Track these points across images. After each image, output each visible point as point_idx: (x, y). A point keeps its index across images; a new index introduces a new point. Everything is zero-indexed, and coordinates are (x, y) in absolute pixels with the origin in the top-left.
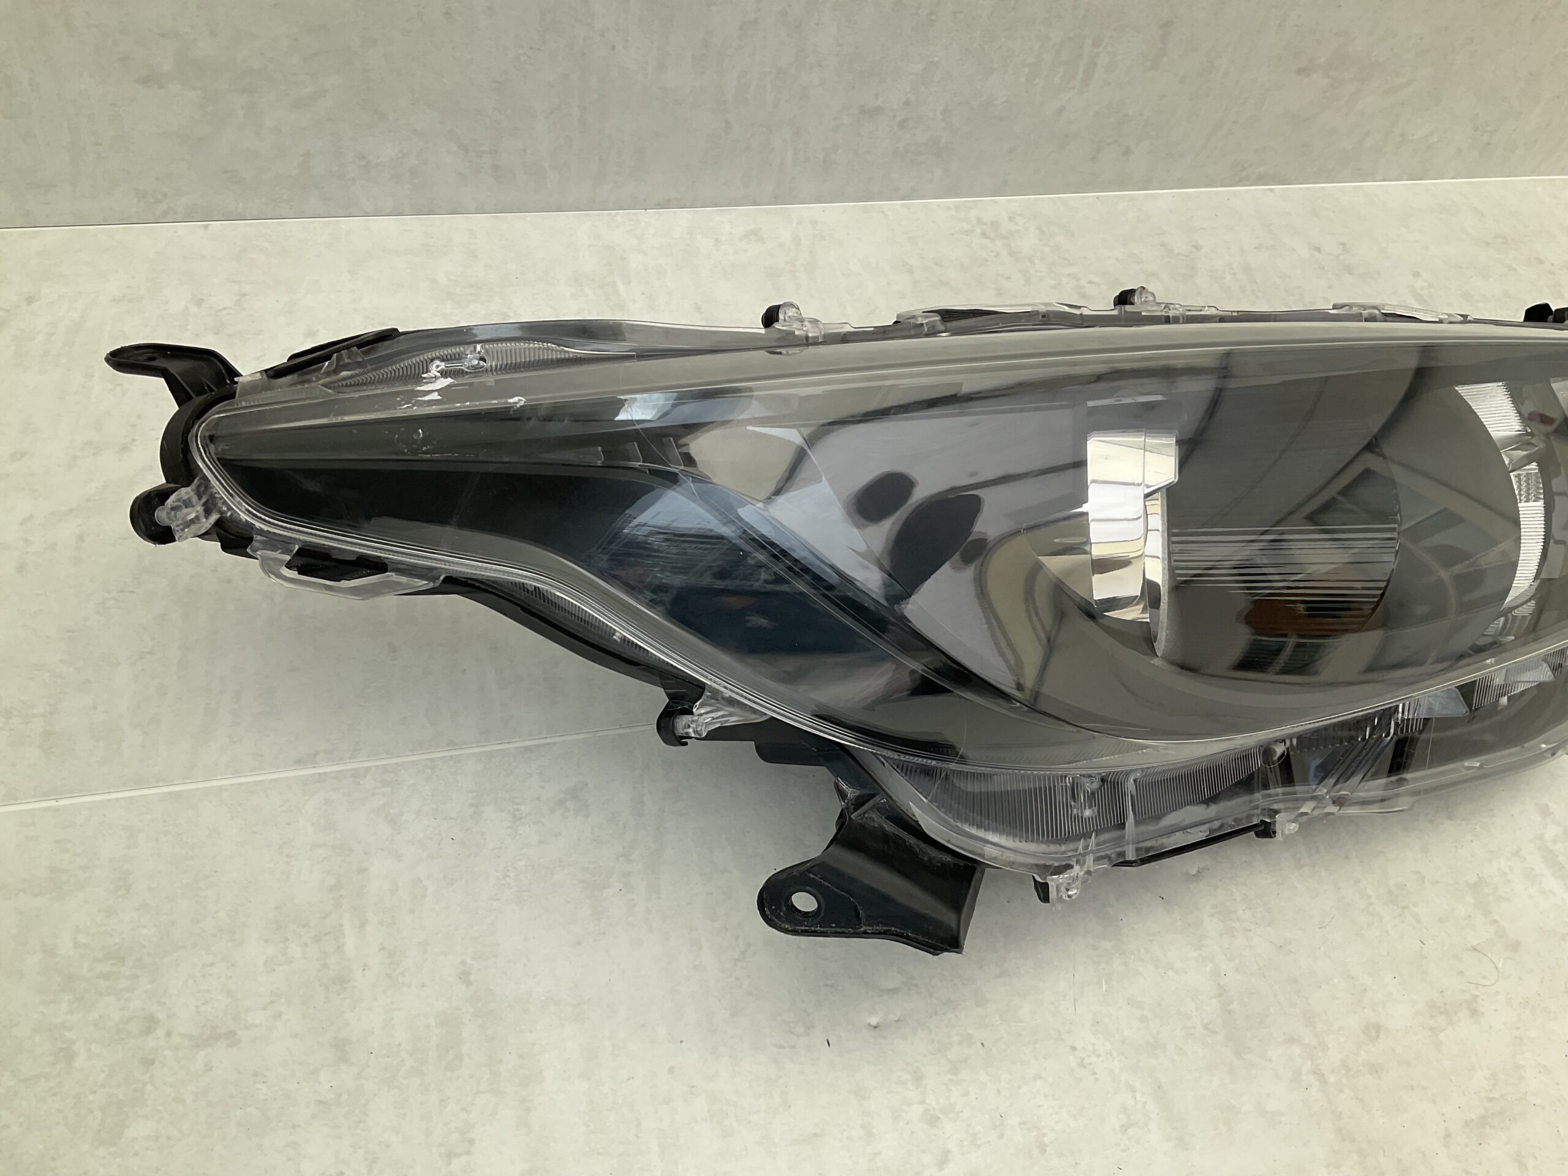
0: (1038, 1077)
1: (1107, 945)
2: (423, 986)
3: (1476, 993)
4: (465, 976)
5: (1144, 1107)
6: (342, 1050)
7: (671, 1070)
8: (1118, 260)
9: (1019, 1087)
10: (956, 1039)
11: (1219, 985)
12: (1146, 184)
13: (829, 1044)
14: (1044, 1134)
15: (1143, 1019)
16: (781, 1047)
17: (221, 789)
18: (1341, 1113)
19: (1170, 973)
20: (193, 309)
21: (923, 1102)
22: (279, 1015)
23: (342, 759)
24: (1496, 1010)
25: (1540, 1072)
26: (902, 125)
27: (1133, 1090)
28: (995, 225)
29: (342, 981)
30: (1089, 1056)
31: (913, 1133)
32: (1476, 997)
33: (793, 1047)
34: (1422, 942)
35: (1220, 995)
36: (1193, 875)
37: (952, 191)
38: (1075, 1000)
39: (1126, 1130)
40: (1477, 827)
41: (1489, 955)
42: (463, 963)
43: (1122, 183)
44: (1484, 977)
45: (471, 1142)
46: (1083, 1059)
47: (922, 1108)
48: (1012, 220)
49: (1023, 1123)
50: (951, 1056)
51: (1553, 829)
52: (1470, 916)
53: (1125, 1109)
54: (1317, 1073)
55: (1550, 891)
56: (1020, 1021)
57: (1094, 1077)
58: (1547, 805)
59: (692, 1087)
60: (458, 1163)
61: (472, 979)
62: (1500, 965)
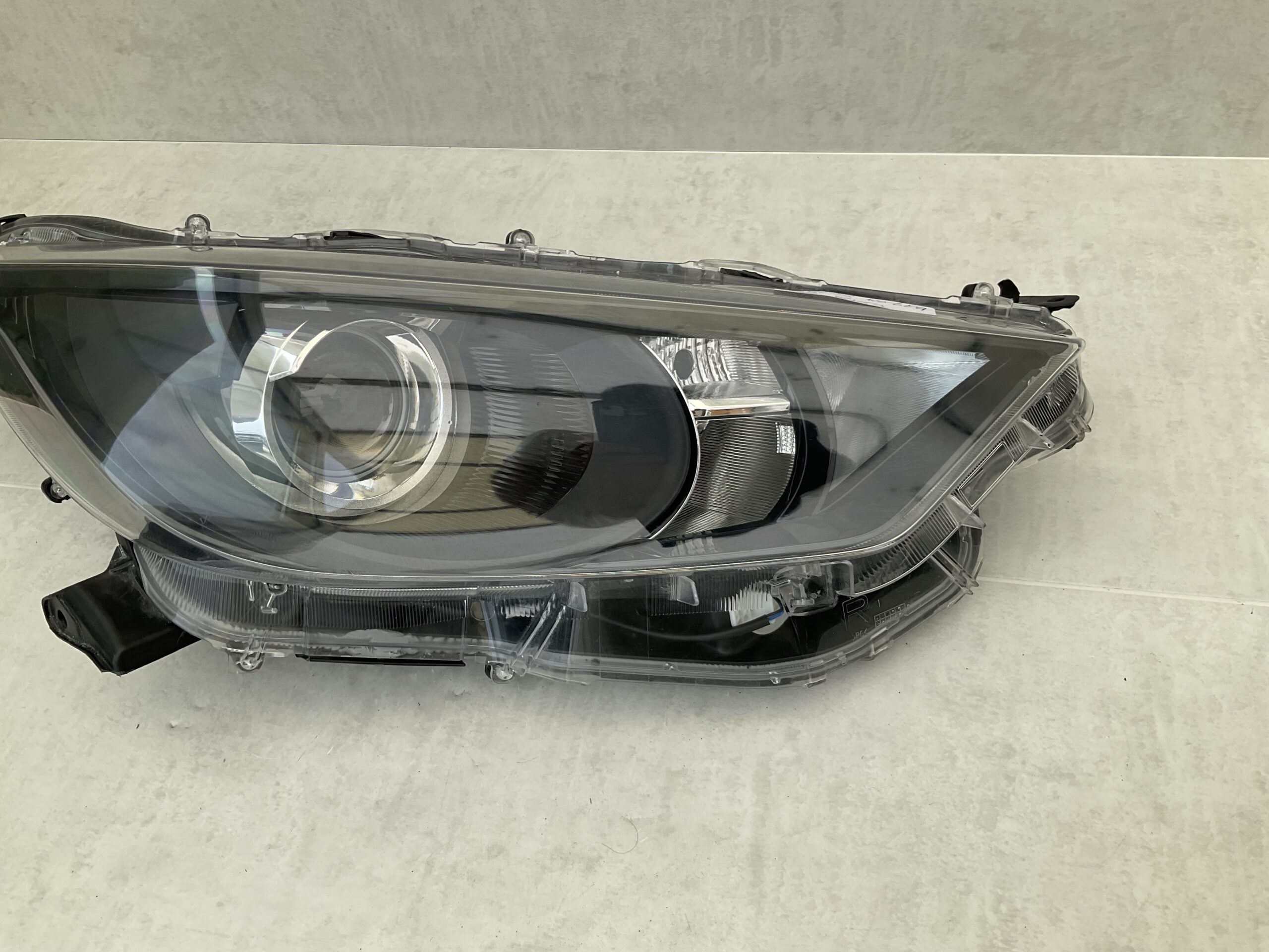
0: (241, 793)
1: (355, 724)
3: (603, 854)
5: (292, 839)
7: (46, 711)
9: (226, 795)
10: (212, 751)
11: (410, 777)
12: (869, 146)
13: (137, 728)
14: (217, 830)
15: (338, 782)
16: (111, 719)
18: (423, 898)
19: (382, 757)
21: (163, 782)
24: (608, 873)
25: (606, 934)
26: (626, 88)
27: (294, 824)
28: (707, 175)
30: (283, 792)
31: (144, 798)
32: (600, 857)
33: (117, 722)
34: (591, 801)
35: (404, 784)
37: (688, 145)
38: (304, 753)
41: (638, 831)
43: (845, 145)
44: (620, 845)
46: (278, 792)
47: (160, 785)
48: (727, 171)
49: (210, 818)
50: (200, 760)
51: (787, 753)
52: (649, 795)
53: (279, 835)
54: (430, 864)
55: (739, 800)
56: (258, 754)
57: (276, 807)
58: (799, 732)
59: (50, 724)
62: (642, 841)
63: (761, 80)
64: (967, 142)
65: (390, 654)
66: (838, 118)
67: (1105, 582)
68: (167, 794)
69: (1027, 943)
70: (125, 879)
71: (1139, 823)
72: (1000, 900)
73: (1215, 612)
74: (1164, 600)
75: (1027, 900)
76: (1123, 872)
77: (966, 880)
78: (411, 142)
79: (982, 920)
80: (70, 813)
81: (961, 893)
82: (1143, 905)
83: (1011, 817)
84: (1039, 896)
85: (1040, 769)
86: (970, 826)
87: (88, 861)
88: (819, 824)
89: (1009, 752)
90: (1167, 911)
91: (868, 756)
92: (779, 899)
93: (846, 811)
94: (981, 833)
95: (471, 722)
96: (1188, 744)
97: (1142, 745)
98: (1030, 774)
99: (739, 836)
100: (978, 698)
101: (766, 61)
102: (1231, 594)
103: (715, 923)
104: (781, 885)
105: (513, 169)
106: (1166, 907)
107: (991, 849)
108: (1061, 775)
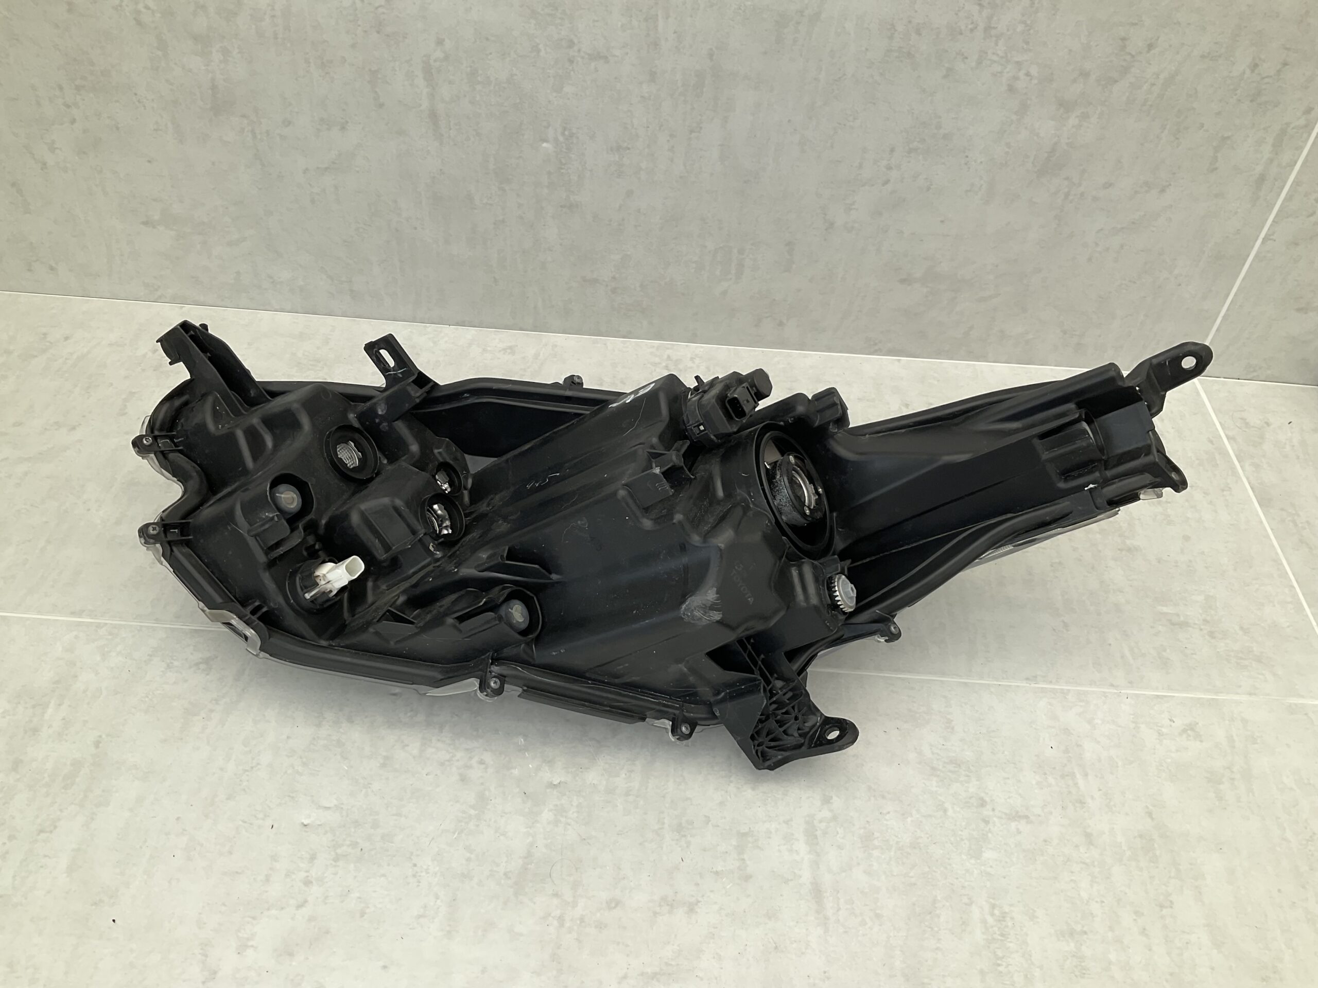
0: (383, 875)
2: (74, 743)
3: (700, 899)
4: (97, 744)
5: (438, 908)
6: (16, 765)
7: (178, 818)
9: (370, 878)
10: (348, 843)
11: (529, 851)
12: (802, 347)
13: (272, 827)
14: (368, 907)
15: (469, 860)
16: (245, 822)
17: (28, 619)
18: (561, 945)
19: (502, 838)
20: (150, 354)
21: (307, 871)
23: (96, 616)
24: (707, 913)
25: (714, 958)
27: (437, 898)
29: (35, 731)
30: (421, 872)
31: (292, 886)
32: (699, 902)
33: (251, 823)
34: (682, 860)
35: (526, 858)
36: (554, 785)
37: (658, 336)
38: (433, 839)
39: (419, 918)
40: (769, 799)
41: (724, 880)
42: (100, 736)
45: (55, 827)
46: (417, 872)
47: (306, 874)
48: (692, 359)
49: (359, 898)
50: (339, 851)
51: (826, 813)
52: (727, 852)
53: (425, 907)
54: (561, 920)
55: (796, 851)
56: (392, 843)
57: (417, 884)
58: (832, 797)
59: (184, 830)
60: (43, 836)
61: (101, 745)
62: (728, 887)
63: (725, 293)
64: (876, 348)
66: (781, 324)
67: (1027, 679)
68: (314, 882)
69: (1016, 934)
70: (291, 954)
71: (1077, 846)
72: (993, 906)
73: (1103, 698)
74: (1069, 690)
75: (1011, 905)
76: (1072, 880)
77: (968, 895)
78: (414, 320)
79: (984, 921)
80: (224, 904)
81: (966, 904)
82: (1088, 902)
83: (991, 849)
84: (1019, 902)
85: (1006, 814)
86: (964, 857)
87: (250, 943)
88: (859, 864)
89: (983, 803)
90: (1103, 904)
91: (885, 812)
92: (839, 920)
93: (876, 853)
94: (973, 861)
96: (1100, 790)
97: (1070, 792)
98: (1000, 818)
99: (801, 877)
100: (954, 765)
101: (731, 279)
102: (1112, 685)
103: (795, 942)
104: (839, 909)
105: (511, 348)
106: (1103, 902)
107: (981, 872)
108: (1020, 817)
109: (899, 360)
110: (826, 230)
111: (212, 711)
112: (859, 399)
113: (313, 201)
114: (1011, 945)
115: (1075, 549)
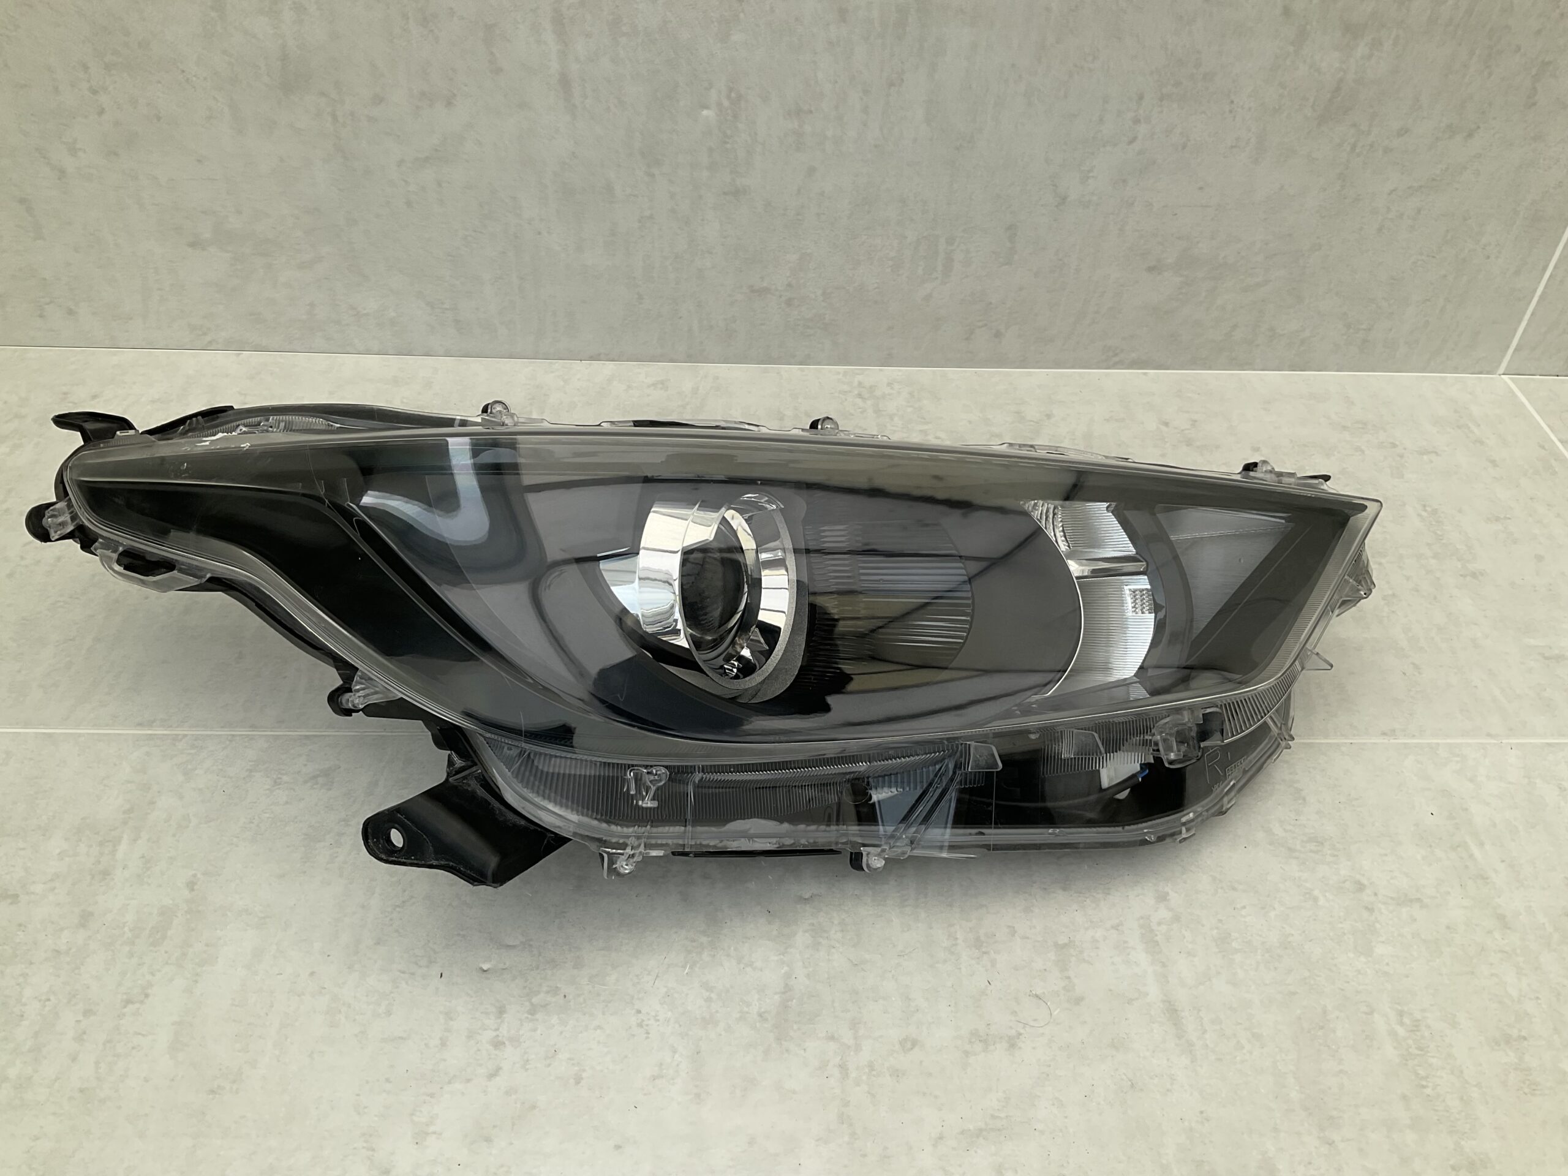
0: (599, 1027)
1: (704, 940)
2: (160, 886)
3: (1022, 1031)
4: (191, 885)
5: (678, 1065)
6: (85, 919)
7: (312, 974)
8: (970, 422)
9: (580, 1033)
10: (545, 989)
11: (787, 984)
12: (1023, 363)
13: (441, 976)
14: (584, 1070)
15: (709, 1000)
16: (404, 972)
17: (80, 735)
18: (849, 1101)
19: (748, 969)
21: (497, 1030)
22: (54, 888)
23: (171, 726)
24: (1034, 1048)
25: (1053, 1105)
26: (789, 302)
27: (675, 1051)
28: (872, 389)
29: (106, 874)
30: (649, 1019)
31: (478, 1050)
32: (1020, 1034)
33: (412, 974)
34: (989, 983)
35: (784, 993)
36: (806, 899)
37: (842, 360)
38: (657, 976)
39: (654, 1080)
40: (1088, 900)
41: (1048, 1004)
43: (999, 361)
44: (1035, 1020)
45: (147, 996)
46: (643, 1021)
47: (495, 1034)
48: (889, 384)
49: (570, 1059)
50: (534, 1000)
51: (1163, 913)
52: (1045, 970)
53: (661, 1064)
54: (843, 1067)
55: (1135, 962)
56: (604, 985)
57: (646, 1035)
58: (1167, 893)
59: (323, 988)
60: (131, 1008)
61: (196, 887)
62: (1056, 1013)
63: (928, 297)
64: (1116, 359)
65: (768, 845)
66: (998, 335)
67: (1384, 734)
68: (507, 1043)
69: (1439, 1046)
70: (488, 1140)
71: (1489, 932)
72: (1401, 1014)
73: (1482, 750)
74: (1438, 744)
75: (1423, 1010)
76: (1492, 975)
77: (1366, 1002)
78: (537, 356)
79: (1393, 1034)
80: (388, 1080)
81: (1366, 1013)
82: (1519, 999)
83: (1383, 942)
84: (1432, 1005)
85: (1392, 898)
86: (1351, 955)
87: (432, 1129)
88: (1218, 973)
89: (1360, 887)
90: (1539, 1001)
91: (1238, 906)
92: (1207, 1045)
93: (1238, 958)
94: (1363, 959)
95: (833, 923)
96: (1503, 861)
97: (1467, 867)
98: (1385, 903)
99: (1148, 994)
100: (1315, 844)
101: (937, 278)
102: (1489, 735)
103: (1156, 1076)
104: (1205, 1032)
105: (662, 382)
106: (1538, 998)
107: (1377, 972)
108: (1411, 901)
109: (1145, 374)
110: (1057, 206)
111: (341, 834)
112: (1105, 420)
113: (409, 204)
114: (1434, 1061)
115: (1408, 578)
